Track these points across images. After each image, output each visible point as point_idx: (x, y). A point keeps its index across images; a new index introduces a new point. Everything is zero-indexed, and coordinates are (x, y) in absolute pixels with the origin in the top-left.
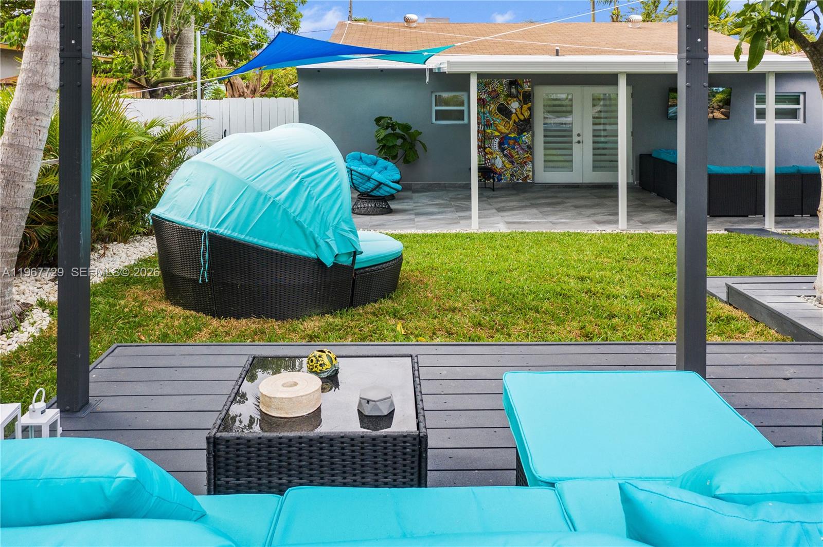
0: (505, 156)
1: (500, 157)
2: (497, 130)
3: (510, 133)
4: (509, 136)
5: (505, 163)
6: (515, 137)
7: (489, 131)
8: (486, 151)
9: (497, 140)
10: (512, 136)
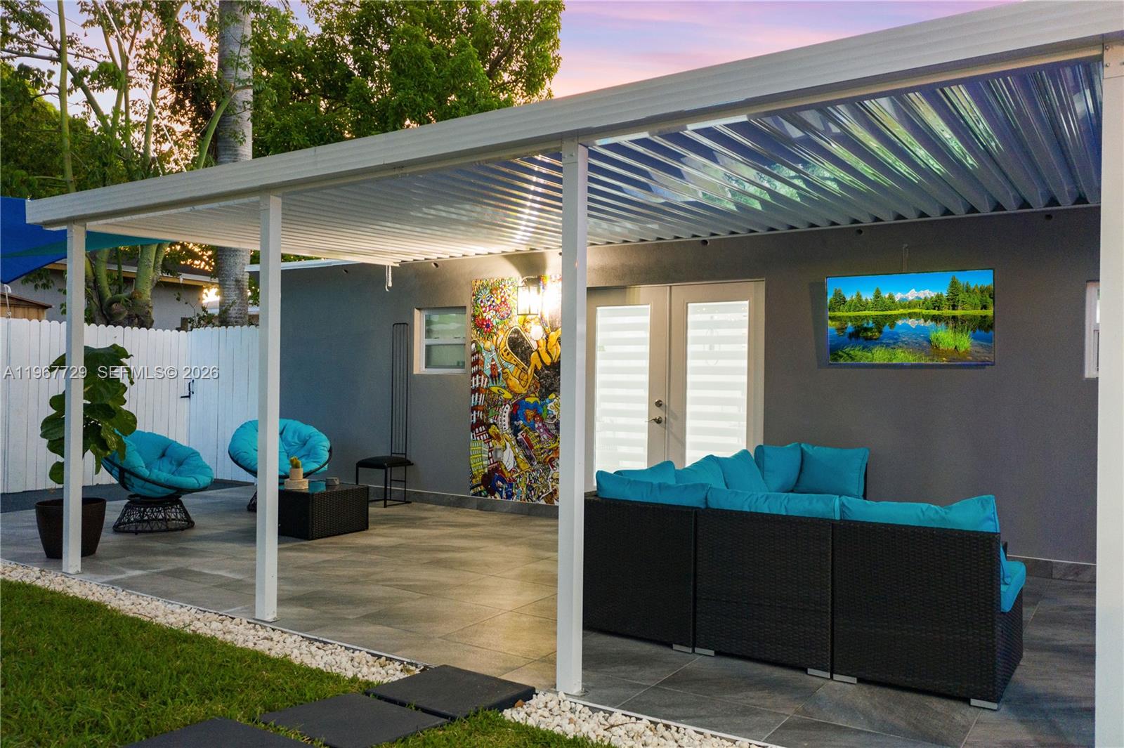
0: (519, 443)
1: (512, 446)
2: (507, 388)
3: (527, 396)
4: (527, 400)
5: (518, 460)
6: (536, 402)
7: (495, 389)
8: (491, 431)
9: (507, 409)
10: (531, 400)
